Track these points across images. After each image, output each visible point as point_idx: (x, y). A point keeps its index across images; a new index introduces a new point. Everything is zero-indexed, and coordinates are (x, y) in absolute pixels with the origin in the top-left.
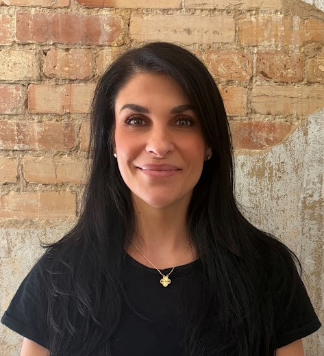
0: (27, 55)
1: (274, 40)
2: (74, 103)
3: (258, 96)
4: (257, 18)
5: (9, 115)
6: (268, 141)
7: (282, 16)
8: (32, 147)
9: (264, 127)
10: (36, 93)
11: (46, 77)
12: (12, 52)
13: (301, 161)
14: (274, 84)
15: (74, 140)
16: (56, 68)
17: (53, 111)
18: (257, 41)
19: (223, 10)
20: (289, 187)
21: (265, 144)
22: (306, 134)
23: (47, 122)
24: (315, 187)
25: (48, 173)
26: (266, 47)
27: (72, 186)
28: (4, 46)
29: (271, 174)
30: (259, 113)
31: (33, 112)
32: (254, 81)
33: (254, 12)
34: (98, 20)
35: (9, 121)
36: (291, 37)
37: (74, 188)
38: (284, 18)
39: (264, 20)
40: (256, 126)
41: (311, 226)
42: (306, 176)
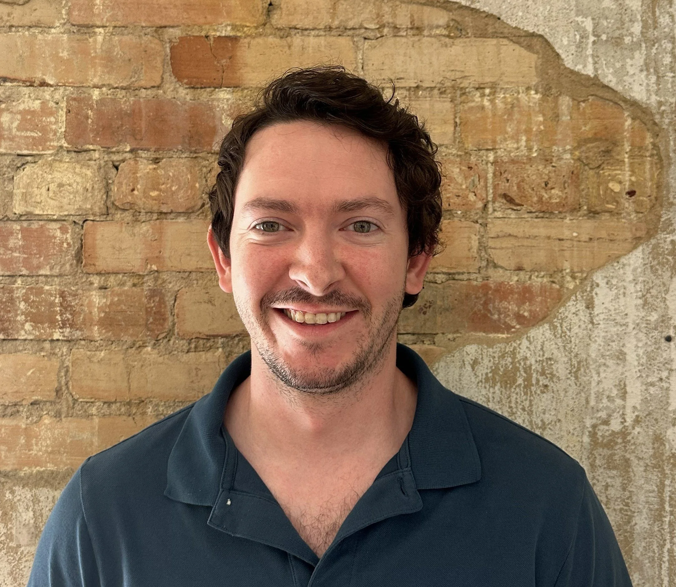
0: (84, 170)
1: (524, 138)
2: (166, 254)
3: (498, 237)
4: (492, 101)
5: (46, 276)
6: (519, 317)
7: (538, 96)
8: (87, 333)
9: (512, 292)
10: (98, 237)
11: (117, 208)
12: (57, 164)
13: (584, 356)
14: (526, 216)
15: (165, 320)
16: (136, 192)
17: (128, 267)
18: (494, 142)
19: (432, 89)
20: (564, 404)
21: (514, 323)
22: (590, 305)
23: (116, 288)
24: (612, 406)
25: (115, 381)
26: (510, 152)
27: (157, 405)
28: (42, 155)
29: (528, 379)
30: (502, 267)
31: (91, 269)
32: (490, 210)
33: (487, 91)
34: (211, 109)
35: (47, 287)
36: (555, 133)
37: (161, 409)
38: (542, 100)
39: (506, 104)
40: (497, 291)
41: (609, 480)
42: (594, 384)
